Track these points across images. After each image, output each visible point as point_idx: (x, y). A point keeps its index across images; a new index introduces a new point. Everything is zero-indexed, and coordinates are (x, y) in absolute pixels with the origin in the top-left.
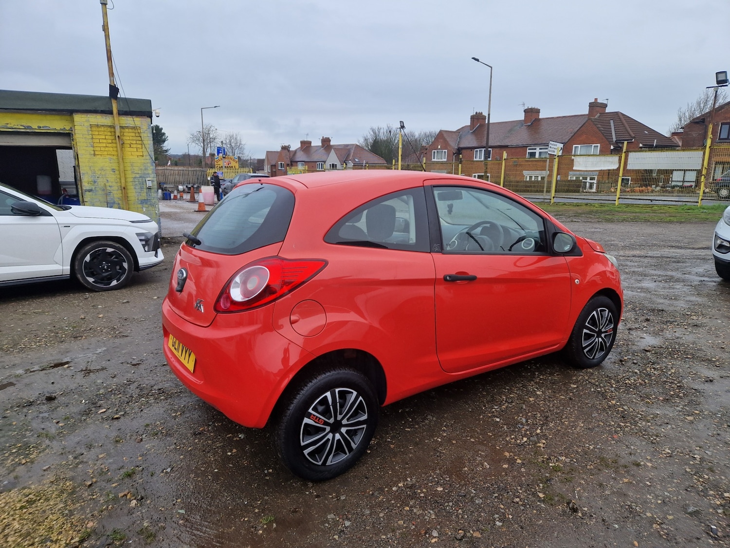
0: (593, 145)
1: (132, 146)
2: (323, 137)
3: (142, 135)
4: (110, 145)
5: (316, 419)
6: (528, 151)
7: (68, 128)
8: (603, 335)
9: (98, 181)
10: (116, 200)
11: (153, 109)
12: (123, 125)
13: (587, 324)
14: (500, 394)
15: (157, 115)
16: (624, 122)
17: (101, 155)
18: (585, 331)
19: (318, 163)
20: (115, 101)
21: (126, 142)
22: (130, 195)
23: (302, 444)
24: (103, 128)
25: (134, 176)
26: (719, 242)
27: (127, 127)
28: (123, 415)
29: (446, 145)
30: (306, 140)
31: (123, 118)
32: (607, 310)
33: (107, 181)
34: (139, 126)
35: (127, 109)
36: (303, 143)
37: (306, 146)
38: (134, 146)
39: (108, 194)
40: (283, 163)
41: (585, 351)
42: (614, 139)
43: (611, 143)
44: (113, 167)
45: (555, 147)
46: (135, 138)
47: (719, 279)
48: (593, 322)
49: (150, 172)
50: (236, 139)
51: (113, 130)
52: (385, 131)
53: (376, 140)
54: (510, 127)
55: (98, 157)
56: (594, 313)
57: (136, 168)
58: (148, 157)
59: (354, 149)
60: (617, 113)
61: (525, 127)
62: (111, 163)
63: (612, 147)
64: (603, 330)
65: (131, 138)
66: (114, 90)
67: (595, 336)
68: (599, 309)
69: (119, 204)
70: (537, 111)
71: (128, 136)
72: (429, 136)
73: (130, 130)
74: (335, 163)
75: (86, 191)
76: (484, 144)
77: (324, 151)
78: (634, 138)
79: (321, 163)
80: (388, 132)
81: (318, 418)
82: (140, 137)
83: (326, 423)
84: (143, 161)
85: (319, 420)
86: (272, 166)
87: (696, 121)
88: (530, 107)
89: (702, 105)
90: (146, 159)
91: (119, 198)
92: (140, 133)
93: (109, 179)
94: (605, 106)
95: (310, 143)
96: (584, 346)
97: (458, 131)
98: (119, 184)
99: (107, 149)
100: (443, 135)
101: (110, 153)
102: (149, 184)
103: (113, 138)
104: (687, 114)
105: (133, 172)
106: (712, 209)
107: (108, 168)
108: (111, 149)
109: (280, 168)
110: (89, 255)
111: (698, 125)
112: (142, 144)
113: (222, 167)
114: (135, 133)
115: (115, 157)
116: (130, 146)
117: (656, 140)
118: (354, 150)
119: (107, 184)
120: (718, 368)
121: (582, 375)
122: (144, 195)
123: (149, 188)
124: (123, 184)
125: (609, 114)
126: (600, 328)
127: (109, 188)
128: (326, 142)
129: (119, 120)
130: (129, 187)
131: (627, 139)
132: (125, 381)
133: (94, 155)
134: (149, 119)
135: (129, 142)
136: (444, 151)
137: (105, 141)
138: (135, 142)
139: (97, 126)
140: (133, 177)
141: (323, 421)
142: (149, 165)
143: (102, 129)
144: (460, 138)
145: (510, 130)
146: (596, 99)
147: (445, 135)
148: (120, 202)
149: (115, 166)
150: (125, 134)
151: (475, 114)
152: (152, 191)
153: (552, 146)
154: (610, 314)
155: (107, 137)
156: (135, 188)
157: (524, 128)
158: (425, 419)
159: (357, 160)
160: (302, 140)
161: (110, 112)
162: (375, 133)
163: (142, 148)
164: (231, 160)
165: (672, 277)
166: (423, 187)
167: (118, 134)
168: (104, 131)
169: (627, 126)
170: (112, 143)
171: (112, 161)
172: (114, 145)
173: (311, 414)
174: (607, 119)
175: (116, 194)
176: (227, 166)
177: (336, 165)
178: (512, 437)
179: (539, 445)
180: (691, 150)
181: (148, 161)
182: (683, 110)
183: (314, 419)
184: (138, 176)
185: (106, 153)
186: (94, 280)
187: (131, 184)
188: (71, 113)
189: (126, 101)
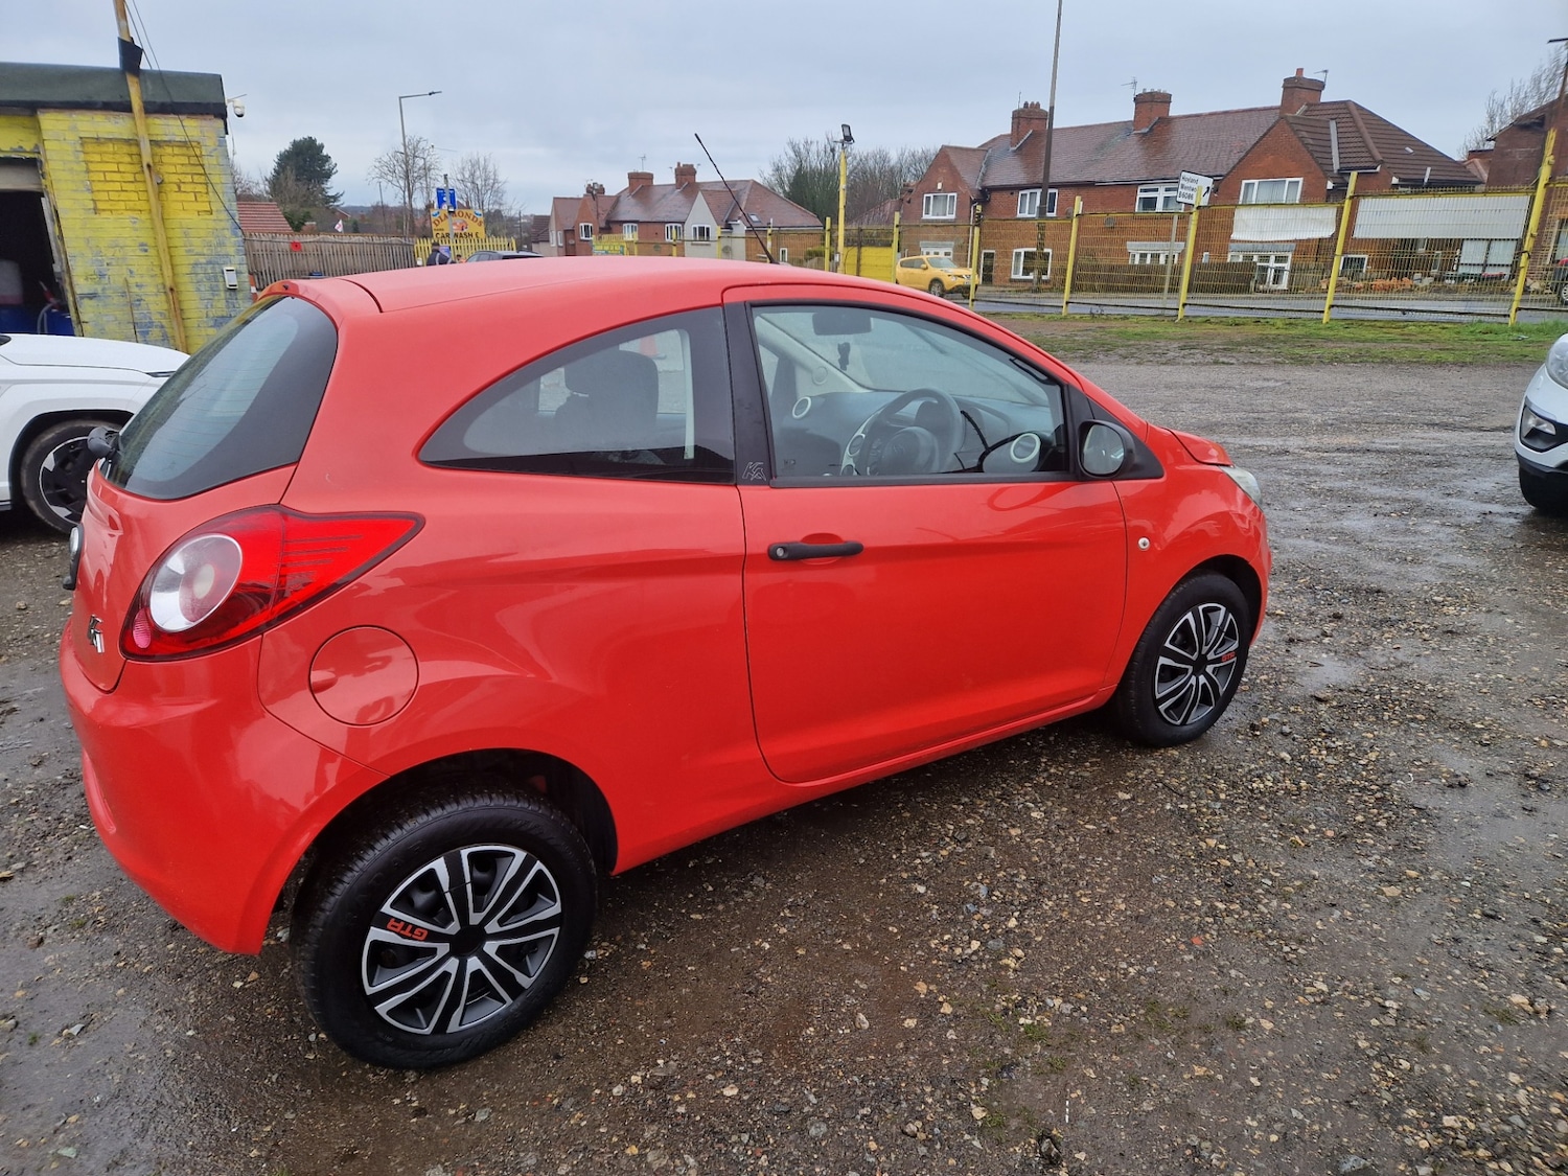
0: (1288, 180)
1: (183, 188)
2: (679, 164)
3: (205, 161)
4: (131, 187)
5: (404, 928)
6: (1140, 195)
7: (28, 146)
8: (1209, 669)
9: (109, 273)
10: (156, 318)
11: (227, 96)
12: (159, 139)
13: (1167, 644)
14: (943, 816)
15: (239, 111)
16: (1361, 123)
17: (111, 211)
18: (1163, 660)
19: (668, 225)
20: (136, 80)
21: (167, 178)
22: (185, 306)
23: (369, 991)
24: (111, 145)
25: (192, 259)
26: (1531, 423)
27: (169, 143)
28: (22, 871)
29: (955, 181)
30: (640, 171)
31: (157, 121)
32: (1223, 609)
33: (131, 272)
34: (196, 139)
35: (167, 100)
36: (633, 177)
37: (641, 183)
38: (188, 188)
39: (134, 303)
40: (590, 225)
41: (1162, 707)
42: (1336, 166)
43: (1327, 175)
44: (142, 240)
45: (1194, 185)
46: (189, 169)
47: (1527, 509)
48: (1185, 638)
49: (231, 250)
50: (485, 169)
51: (134, 150)
52: (821, 148)
53: (800, 169)
54: (1100, 137)
55: (104, 215)
56: (1189, 616)
57: (196, 242)
58: (224, 216)
59: (747, 192)
60: (1345, 104)
61: (1136, 138)
62: (136, 229)
63: (1330, 185)
64: (1211, 656)
65: (180, 169)
66: (131, 52)
67: (1190, 672)
68: (1201, 608)
69: (162, 327)
70: (1165, 99)
71: (173, 164)
72: (920, 160)
73: (176, 150)
74: (706, 226)
75: (82, 298)
76: (1040, 178)
77: (681, 197)
78: (1382, 162)
79: (674, 225)
80: (829, 150)
81: (410, 927)
82: (202, 165)
83: (433, 937)
84: (212, 225)
85: (412, 931)
86: (566, 231)
87: (1523, 122)
88: (1148, 91)
89: (1543, 85)
90: (221, 220)
91: (161, 313)
92: (201, 156)
93: (134, 269)
94: (1319, 86)
95: (650, 177)
96: (1158, 696)
97: (984, 148)
98: (160, 281)
99: (123, 196)
100: (947, 156)
101: (131, 204)
102: (231, 279)
103: (138, 169)
104: (1508, 107)
105: (190, 251)
106: (1539, 331)
107: (128, 242)
108: (134, 196)
109: (584, 238)
110: (51, 456)
111: (1527, 134)
112: (206, 184)
113: (448, 235)
114: (189, 157)
115: (144, 216)
116: (179, 187)
117: (1429, 169)
118: (749, 195)
119: (132, 281)
120: (1486, 749)
121: (1151, 766)
122: (220, 306)
123: (232, 290)
124: (167, 279)
125: (1328, 107)
126: (1203, 653)
127: (135, 290)
128: (685, 174)
129: (147, 127)
130: (182, 288)
131: (1367, 165)
132: (60, 777)
133: (96, 210)
134: (220, 123)
135: (174, 178)
136: (949, 195)
137: (117, 177)
138: (189, 178)
139: (98, 140)
140: (192, 262)
141: (426, 933)
142: (227, 233)
143: (110, 148)
144: (987, 164)
145: (1102, 146)
146: (1300, 71)
147: (953, 158)
148: (164, 322)
149: (145, 236)
150: (165, 159)
151: (1022, 106)
152: (240, 295)
153: (1187, 184)
154: (1230, 616)
155: (122, 168)
156: (198, 290)
157: (1133, 140)
158: (747, 886)
159: (754, 218)
160: (632, 171)
161: (126, 107)
162: (797, 153)
163: (207, 193)
164: (467, 220)
165: (1418, 503)
166: (721, 308)
167: (146, 159)
168: (114, 153)
169: (1367, 136)
170: (136, 181)
171: (137, 226)
172: (141, 187)
173: (389, 917)
174: (1324, 118)
175: (155, 305)
176: (459, 232)
177: (708, 229)
178: (946, 937)
179: (1005, 961)
180: (1503, 191)
181: (223, 224)
182: (1499, 97)
183: (398, 930)
184: (202, 260)
185: (122, 205)
186: (70, 513)
187: (186, 279)
188: (30, 109)
189: (161, 77)
